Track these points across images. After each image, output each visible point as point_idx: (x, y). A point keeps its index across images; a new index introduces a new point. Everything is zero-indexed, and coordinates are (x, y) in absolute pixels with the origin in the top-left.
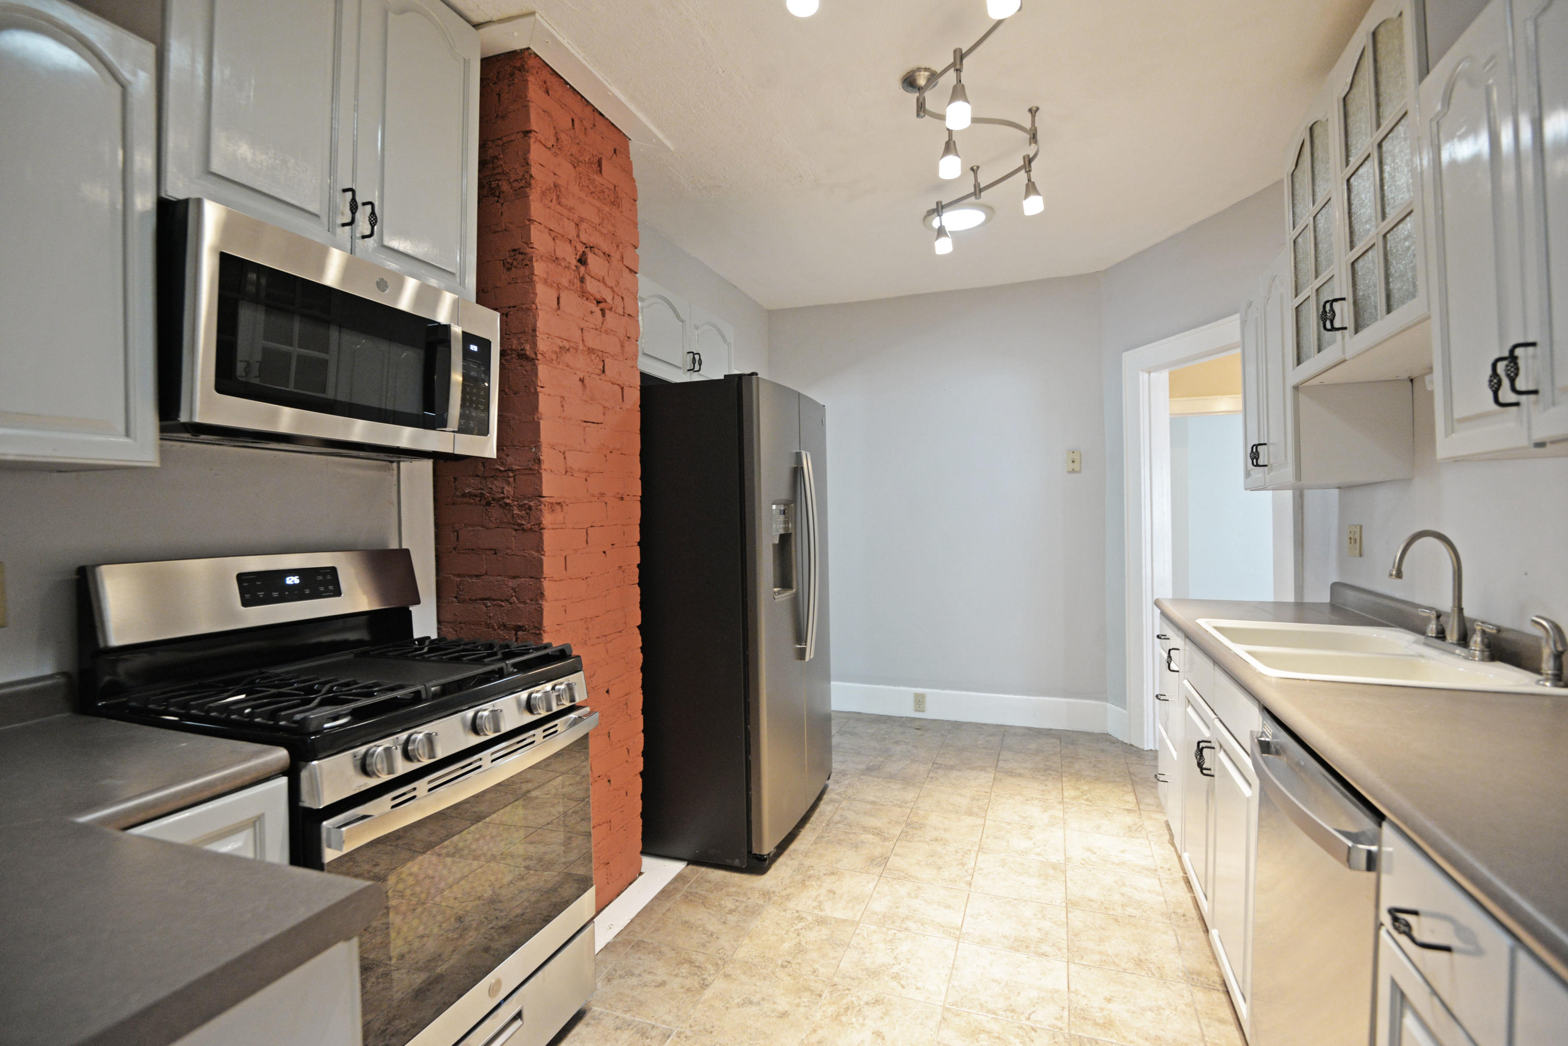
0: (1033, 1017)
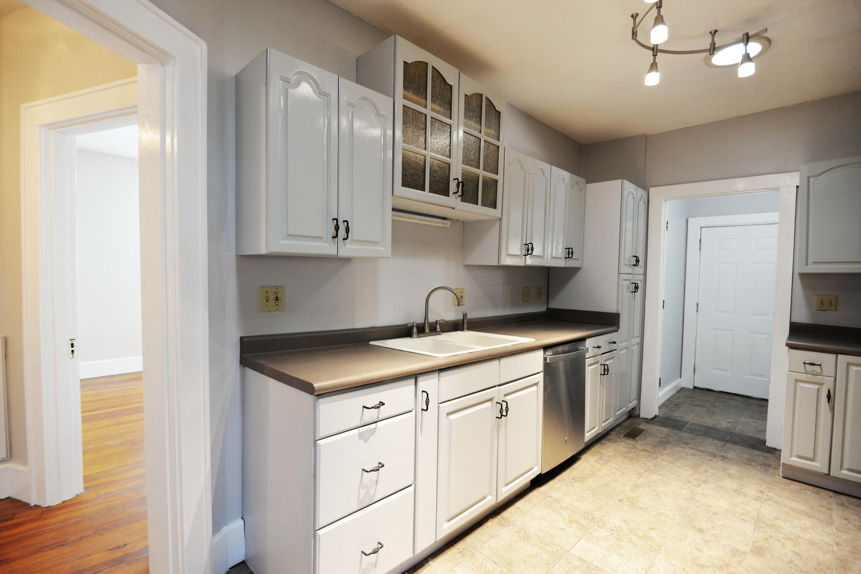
0: (609, 534)
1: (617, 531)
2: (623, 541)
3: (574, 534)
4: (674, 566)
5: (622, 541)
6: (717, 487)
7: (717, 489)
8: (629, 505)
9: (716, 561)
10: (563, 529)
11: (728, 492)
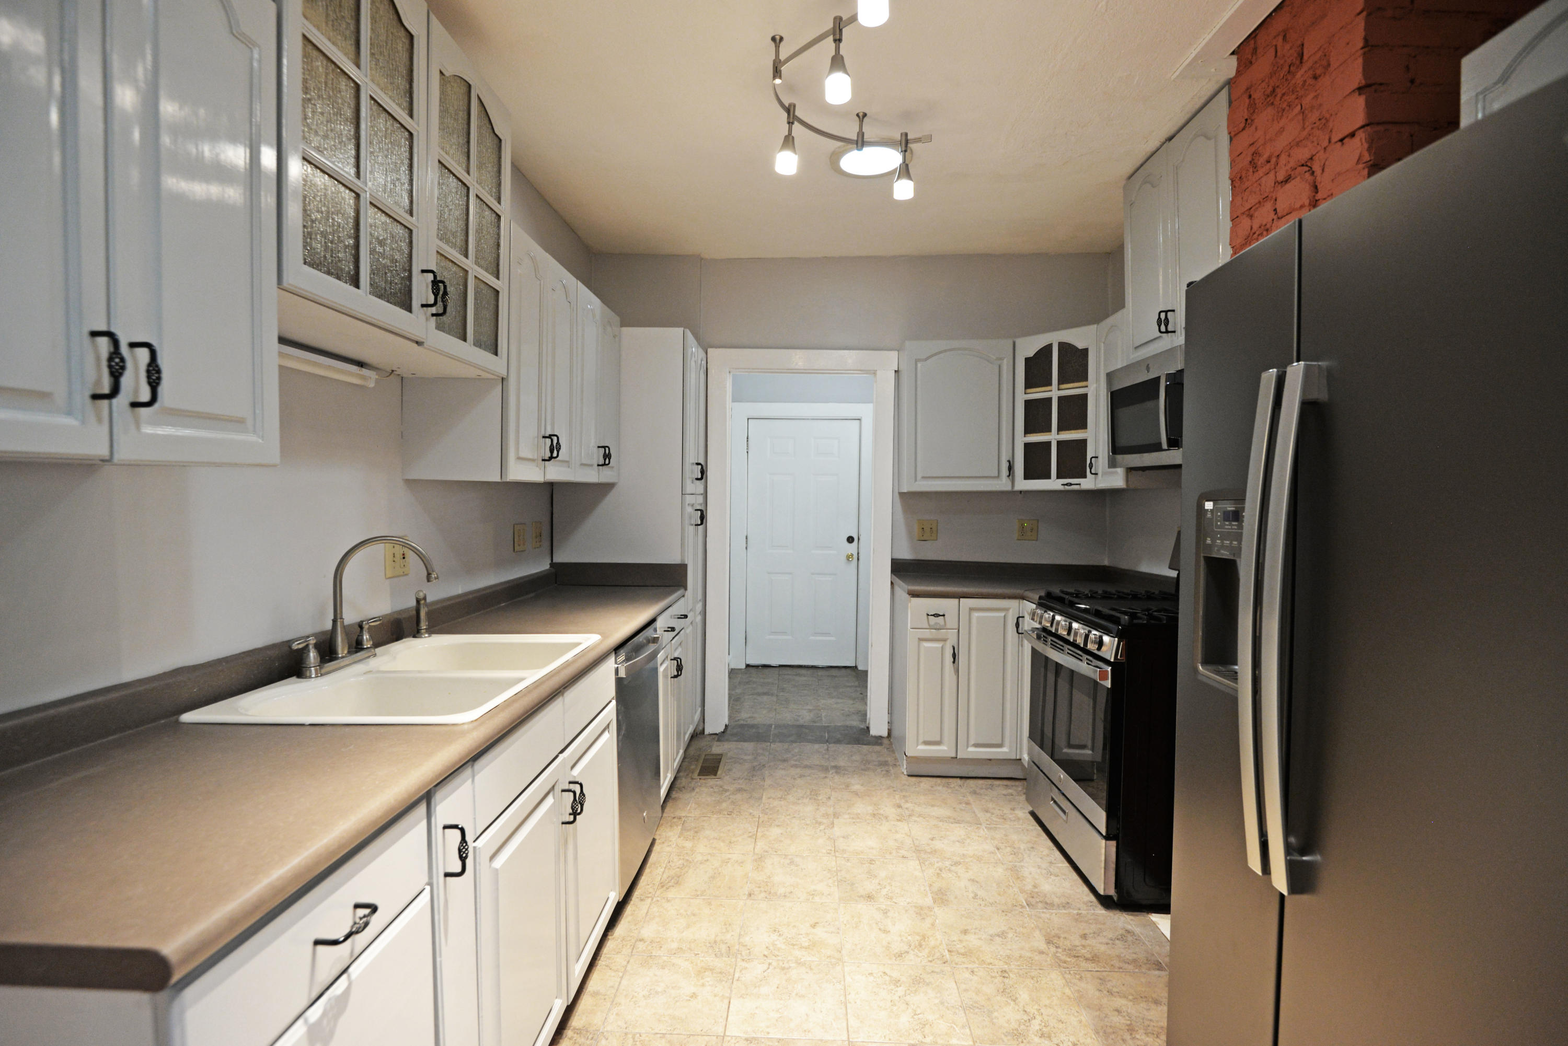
0: (766, 966)
1: (773, 955)
2: (790, 967)
3: (715, 996)
4: (871, 974)
5: (787, 969)
6: (853, 818)
7: (854, 820)
8: (766, 897)
9: (909, 938)
10: (694, 996)
11: (868, 821)
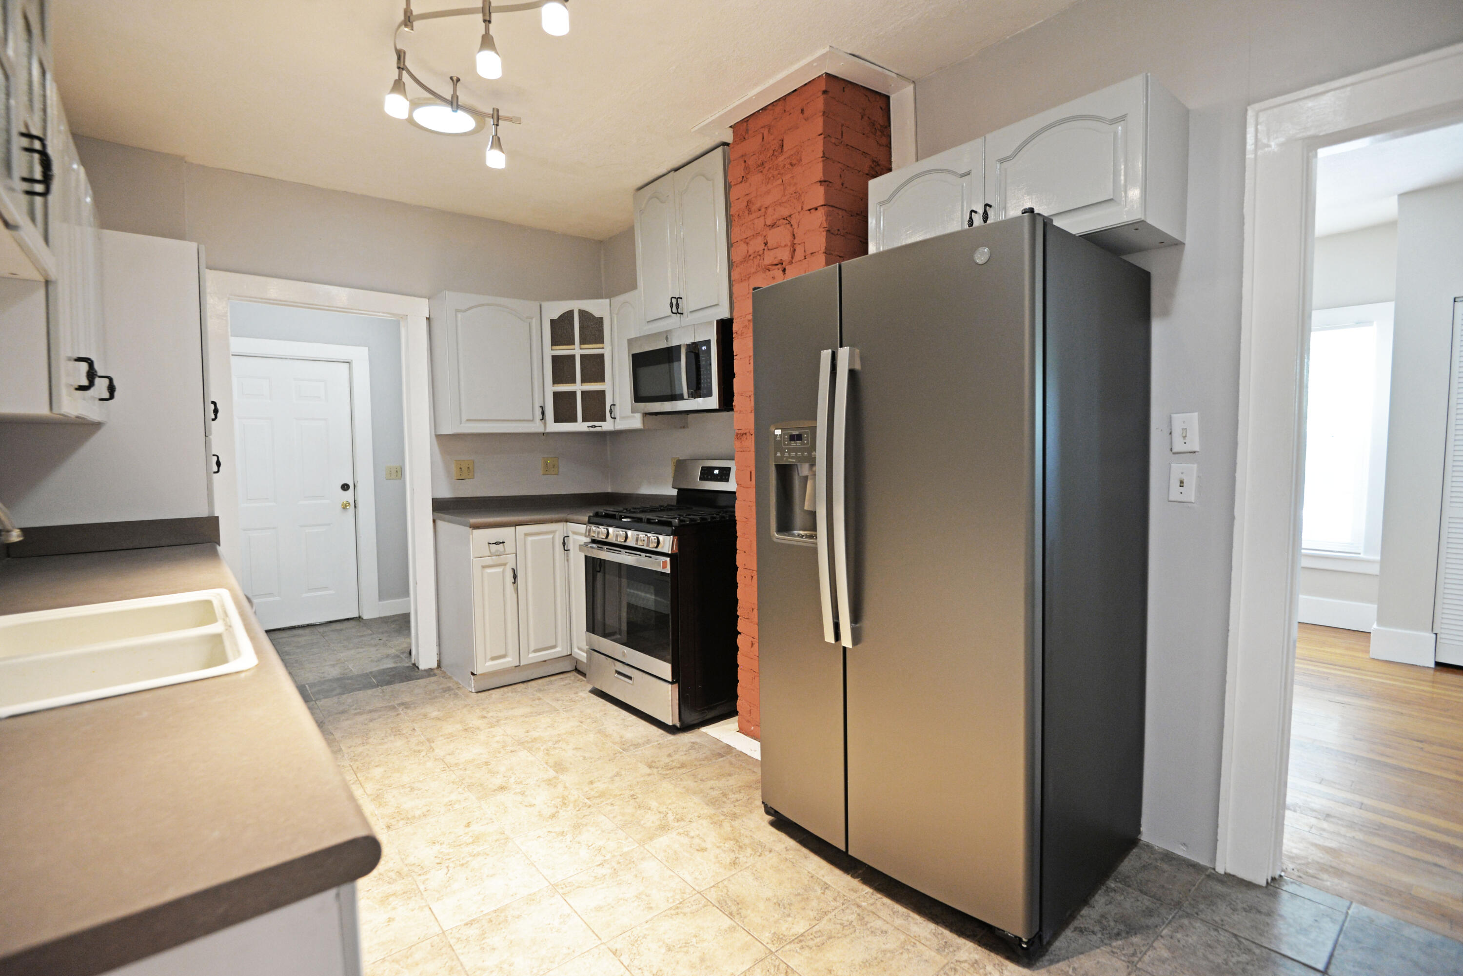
0: (445, 870)
1: (446, 860)
2: (468, 861)
3: (413, 910)
4: (539, 837)
5: (466, 863)
6: (448, 738)
7: (451, 739)
8: (407, 823)
9: (553, 802)
10: (390, 920)
11: (463, 736)
